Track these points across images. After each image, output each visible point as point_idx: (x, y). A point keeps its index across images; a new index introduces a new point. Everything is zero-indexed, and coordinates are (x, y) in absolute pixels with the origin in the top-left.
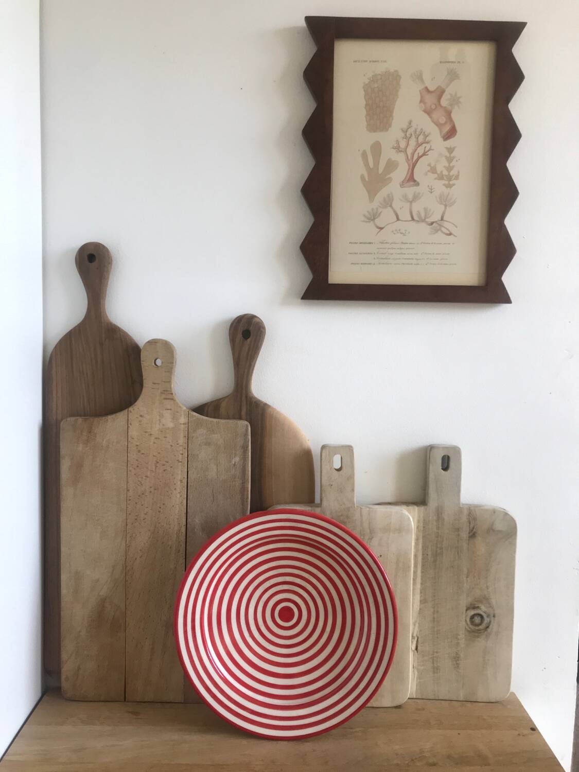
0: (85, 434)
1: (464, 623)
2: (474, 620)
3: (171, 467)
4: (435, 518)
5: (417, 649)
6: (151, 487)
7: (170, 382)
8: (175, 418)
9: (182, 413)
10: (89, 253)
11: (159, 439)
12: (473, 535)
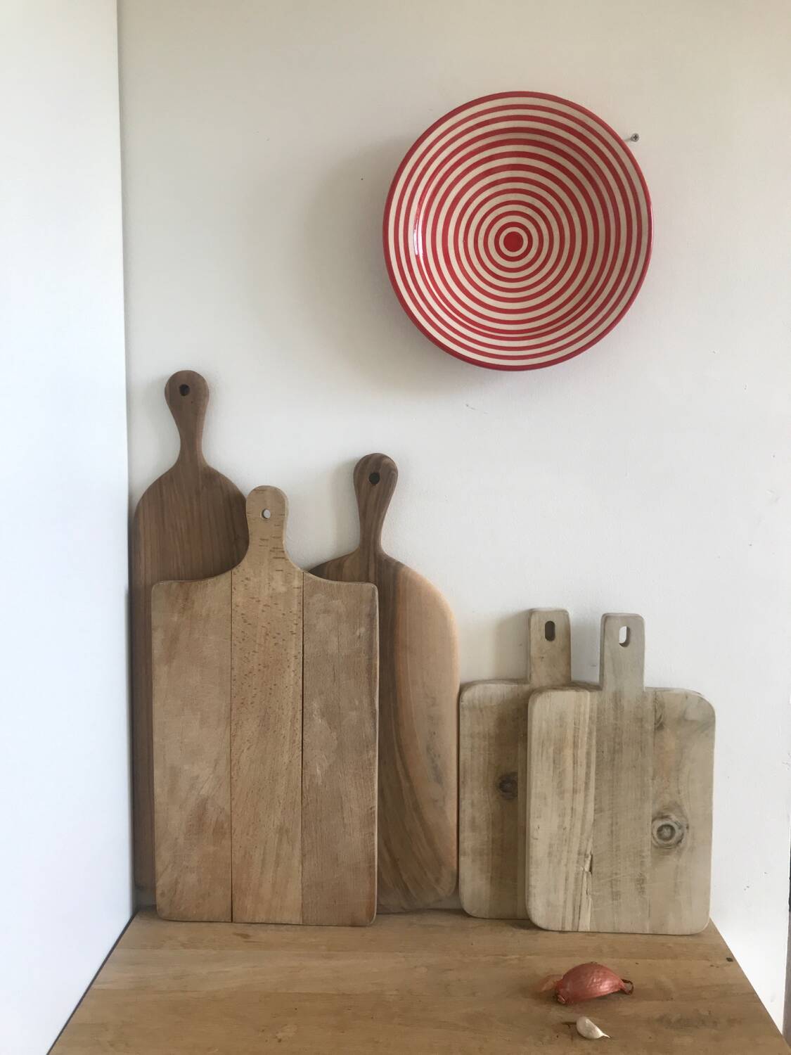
0: (180, 601)
1: (650, 836)
2: (662, 832)
3: (284, 640)
4: (612, 705)
5: (591, 869)
6: (259, 665)
7: (280, 538)
8: (287, 581)
9: (296, 574)
10: (180, 384)
11: (269, 606)
12: (659, 726)
